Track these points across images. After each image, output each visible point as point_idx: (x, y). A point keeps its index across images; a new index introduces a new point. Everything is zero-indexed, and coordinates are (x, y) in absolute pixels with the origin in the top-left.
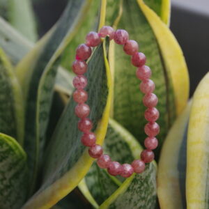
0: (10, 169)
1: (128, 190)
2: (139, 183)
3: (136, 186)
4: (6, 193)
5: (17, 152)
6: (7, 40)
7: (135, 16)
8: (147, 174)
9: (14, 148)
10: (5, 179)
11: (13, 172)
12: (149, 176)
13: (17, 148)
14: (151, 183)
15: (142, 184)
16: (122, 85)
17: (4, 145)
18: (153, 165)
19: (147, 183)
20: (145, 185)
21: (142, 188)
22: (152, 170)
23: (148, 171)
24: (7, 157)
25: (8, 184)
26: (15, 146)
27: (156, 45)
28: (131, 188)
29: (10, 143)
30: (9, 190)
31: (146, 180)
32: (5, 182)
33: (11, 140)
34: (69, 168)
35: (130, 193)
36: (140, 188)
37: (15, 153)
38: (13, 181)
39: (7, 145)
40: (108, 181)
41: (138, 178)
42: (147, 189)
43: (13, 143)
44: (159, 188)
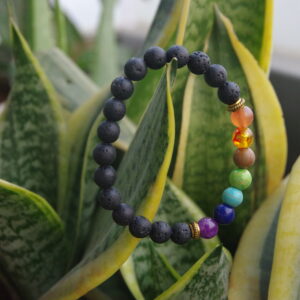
0: (40, 239)
1: (187, 288)
2: (203, 280)
3: (198, 285)
4: (33, 270)
5: (49, 217)
6: (69, 81)
7: (225, 55)
8: (216, 270)
9: (45, 211)
10: (32, 250)
11: (44, 242)
12: (218, 272)
13: (49, 212)
14: (220, 282)
15: (207, 283)
16: (198, 146)
17: (31, 206)
18: (225, 258)
19: (214, 281)
20: (212, 284)
21: (207, 288)
22: (223, 265)
23: (217, 266)
24: (36, 222)
25: (37, 257)
26: (47, 208)
27: (248, 98)
28: (190, 287)
29: (39, 204)
30: (38, 266)
31: (213, 278)
32: (32, 255)
33: (39, 201)
34: (106, 247)
35: (189, 293)
36: (203, 288)
37: (46, 219)
38: (44, 255)
39: (35, 206)
40: (163, 272)
41: (201, 274)
42: (213, 291)
43: (43, 204)
44: (232, 290)
